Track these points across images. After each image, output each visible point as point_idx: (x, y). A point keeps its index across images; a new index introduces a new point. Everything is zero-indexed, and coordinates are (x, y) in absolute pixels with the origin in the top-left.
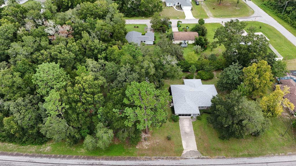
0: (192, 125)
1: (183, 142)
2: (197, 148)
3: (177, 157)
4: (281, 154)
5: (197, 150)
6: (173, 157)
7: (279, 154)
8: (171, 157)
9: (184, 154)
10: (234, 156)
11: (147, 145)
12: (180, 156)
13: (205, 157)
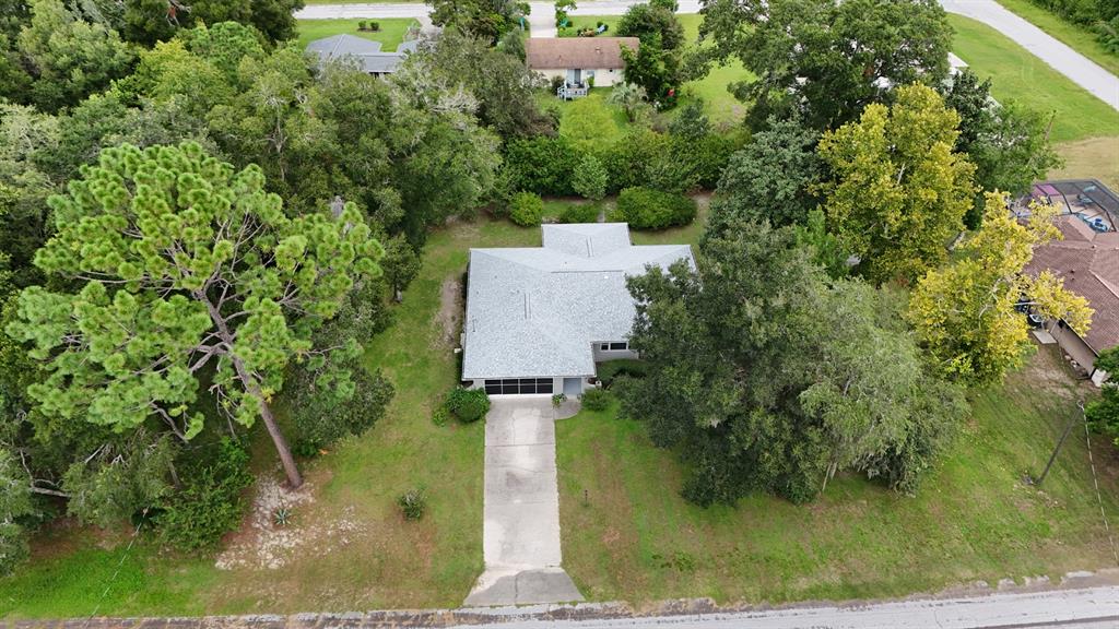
0: (553, 438)
1: (487, 525)
2: (560, 560)
3: (440, 612)
4: (1028, 580)
5: (561, 570)
6: (413, 612)
7: (1020, 582)
8: (401, 613)
9: (480, 594)
10: (765, 597)
11: (278, 552)
12: (459, 604)
13: (596, 606)
